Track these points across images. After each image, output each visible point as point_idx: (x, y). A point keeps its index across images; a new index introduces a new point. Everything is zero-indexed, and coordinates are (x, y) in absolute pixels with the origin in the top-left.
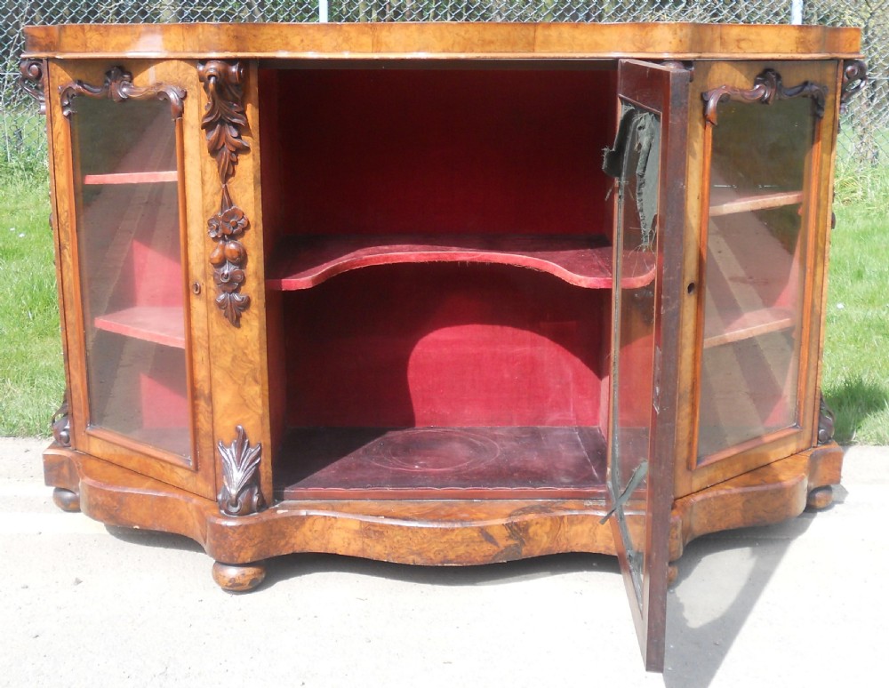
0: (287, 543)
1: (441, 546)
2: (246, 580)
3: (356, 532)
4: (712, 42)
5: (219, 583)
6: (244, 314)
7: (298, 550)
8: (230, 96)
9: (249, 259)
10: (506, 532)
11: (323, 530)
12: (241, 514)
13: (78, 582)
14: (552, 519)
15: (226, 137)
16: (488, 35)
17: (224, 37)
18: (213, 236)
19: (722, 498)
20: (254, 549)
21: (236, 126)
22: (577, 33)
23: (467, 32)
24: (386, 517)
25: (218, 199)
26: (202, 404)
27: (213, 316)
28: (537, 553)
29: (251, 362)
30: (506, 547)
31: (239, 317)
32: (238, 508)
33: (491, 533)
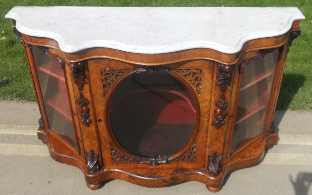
0: (108, 178)
2: (96, 187)
3: (127, 177)
5: (89, 187)
6: (90, 124)
9: (90, 111)
10: (170, 180)
11: (118, 174)
12: (94, 172)
13: (49, 182)
14: (185, 174)
15: (80, 80)
20: (98, 181)
21: (82, 78)
24: (136, 175)
25: (79, 95)
26: (80, 142)
27: (81, 123)
28: (180, 182)
29: (93, 135)
30: (171, 183)
31: (88, 125)
32: (92, 171)
33: (166, 180)
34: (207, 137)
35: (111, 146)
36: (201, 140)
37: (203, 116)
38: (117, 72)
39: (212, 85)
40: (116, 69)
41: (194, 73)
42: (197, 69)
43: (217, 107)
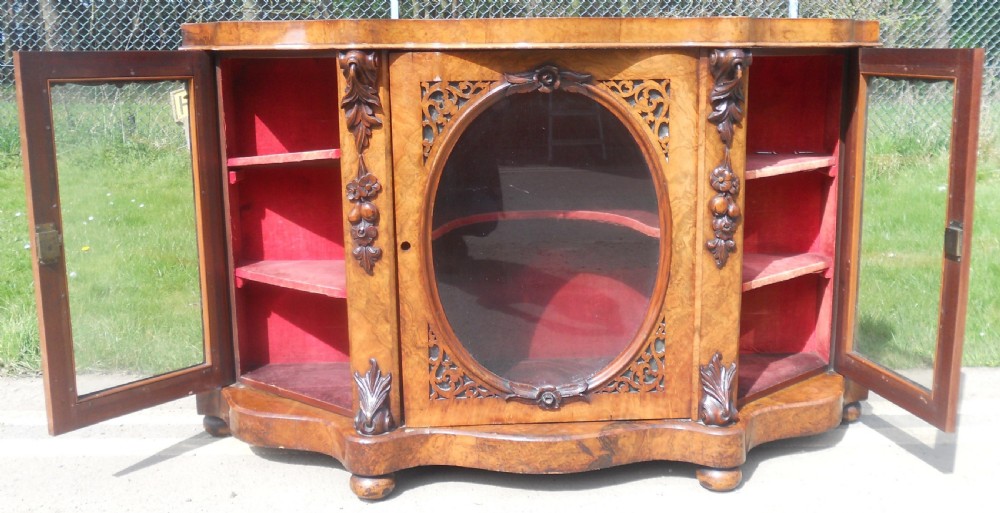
0: (414, 458)
1: (546, 457)
2: (379, 490)
3: (473, 447)
4: (763, 33)
5: (356, 493)
6: (377, 264)
7: (423, 463)
8: (366, 81)
9: (382, 217)
10: (599, 444)
11: (444, 445)
12: (375, 433)
13: (234, 495)
14: (637, 432)
15: (363, 115)
16: (583, 28)
17: (362, 31)
18: (351, 198)
19: (775, 412)
20: (387, 463)
21: (371, 106)
22: (654, 26)
23: (565, 26)
24: (498, 434)
25: (355, 168)
28: (625, 461)
29: (382, 304)
30: (600, 457)
31: (372, 266)
32: (373, 428)
33: (587, 445)
34: (693, 299)
35: (431, 336)
36: (679, 310)
37: (679, 225)
38: (462, 88)
39: (697, 126)
40: (460, 79)
41: (653, 92)
42: (659, 81)
43: (714, 193)
